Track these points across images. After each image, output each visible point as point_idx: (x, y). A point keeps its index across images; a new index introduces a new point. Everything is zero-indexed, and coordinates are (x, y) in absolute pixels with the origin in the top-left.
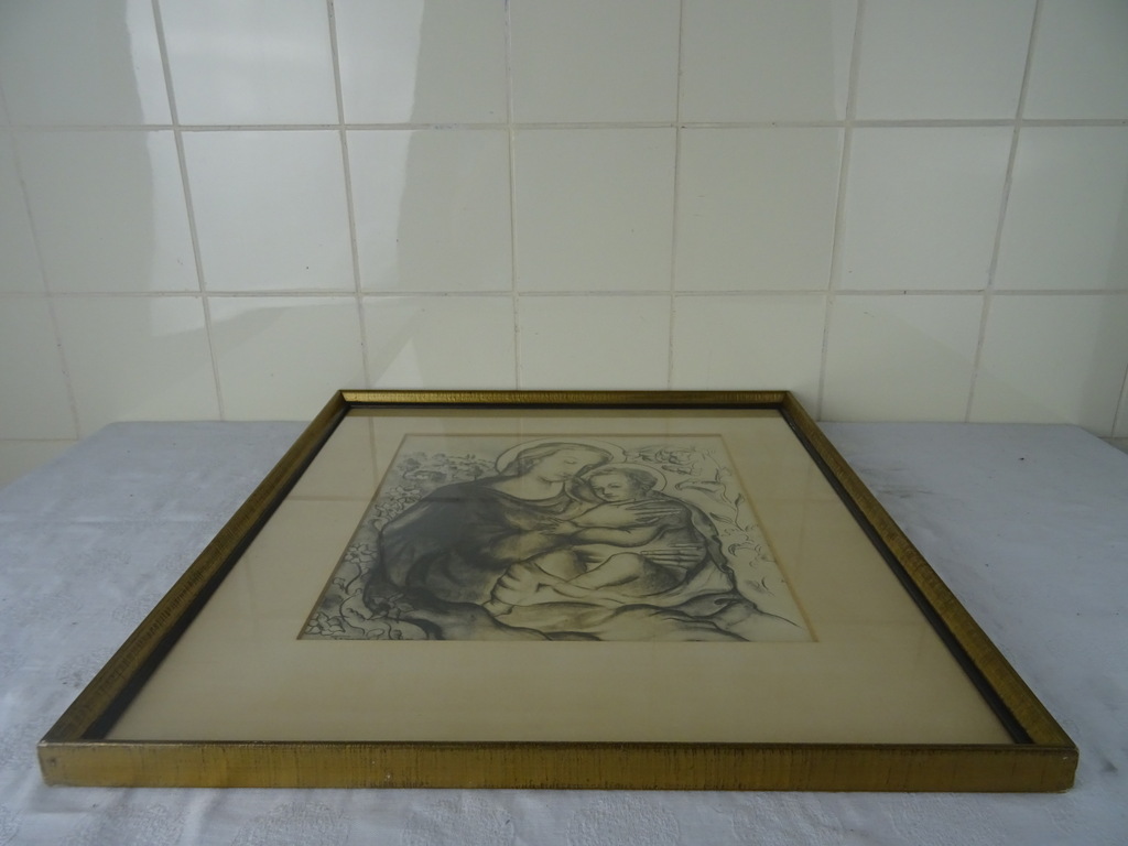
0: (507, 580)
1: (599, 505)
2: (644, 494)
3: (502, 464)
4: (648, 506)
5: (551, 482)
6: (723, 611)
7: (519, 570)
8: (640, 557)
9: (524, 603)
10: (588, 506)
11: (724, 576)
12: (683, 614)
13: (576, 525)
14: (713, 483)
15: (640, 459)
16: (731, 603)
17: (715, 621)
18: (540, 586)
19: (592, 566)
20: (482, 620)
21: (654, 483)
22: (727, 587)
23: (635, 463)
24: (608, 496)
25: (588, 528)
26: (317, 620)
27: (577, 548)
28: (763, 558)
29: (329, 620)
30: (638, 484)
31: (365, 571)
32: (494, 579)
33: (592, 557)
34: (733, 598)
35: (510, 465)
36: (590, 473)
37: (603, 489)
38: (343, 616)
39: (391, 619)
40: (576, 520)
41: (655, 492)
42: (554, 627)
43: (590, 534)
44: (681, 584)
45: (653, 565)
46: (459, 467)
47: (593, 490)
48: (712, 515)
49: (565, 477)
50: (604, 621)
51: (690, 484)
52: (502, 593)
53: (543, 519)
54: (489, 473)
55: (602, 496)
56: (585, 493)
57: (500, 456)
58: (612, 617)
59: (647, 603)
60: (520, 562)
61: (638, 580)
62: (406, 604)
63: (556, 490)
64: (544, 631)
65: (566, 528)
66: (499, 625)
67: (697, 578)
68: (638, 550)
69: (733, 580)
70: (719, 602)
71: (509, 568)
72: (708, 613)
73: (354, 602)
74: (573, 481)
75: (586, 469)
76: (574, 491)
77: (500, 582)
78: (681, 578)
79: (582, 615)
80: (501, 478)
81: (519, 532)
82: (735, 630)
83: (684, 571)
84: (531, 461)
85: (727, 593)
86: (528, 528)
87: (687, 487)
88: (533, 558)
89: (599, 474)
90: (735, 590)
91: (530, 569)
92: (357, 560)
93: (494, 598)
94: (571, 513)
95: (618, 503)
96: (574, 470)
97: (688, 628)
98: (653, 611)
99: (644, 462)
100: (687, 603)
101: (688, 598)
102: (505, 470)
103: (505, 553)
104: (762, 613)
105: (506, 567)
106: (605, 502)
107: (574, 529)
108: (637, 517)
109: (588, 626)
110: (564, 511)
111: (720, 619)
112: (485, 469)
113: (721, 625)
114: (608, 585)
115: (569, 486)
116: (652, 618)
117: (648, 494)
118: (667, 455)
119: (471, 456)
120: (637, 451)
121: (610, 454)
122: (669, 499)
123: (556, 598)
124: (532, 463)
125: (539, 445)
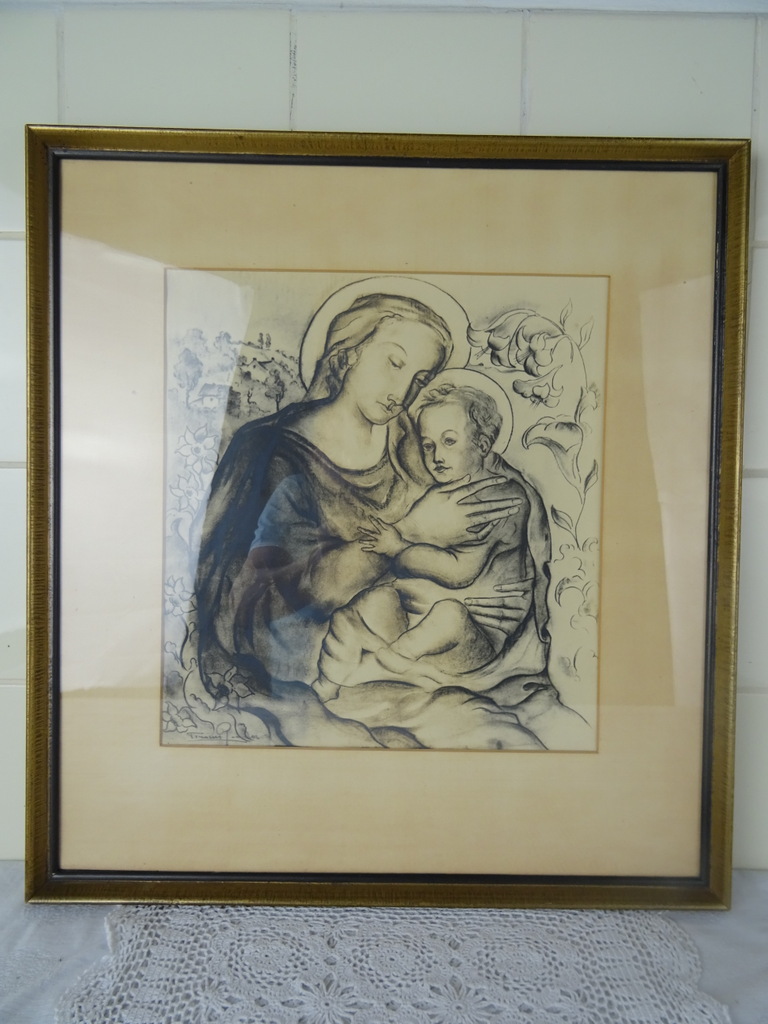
0: (331, 641)
1: (428, 490)
2: (482, 464)
4: (484, 496)
5: (372, 424)
6: (527, 700)
7: (342, 625)
8: (464, 606)
9: (351, 682)
10: (415, 492)
11: (541, 647)
12: (491, 701)
13: (400, 535)
14: (570, 426)
15: (486, 358)
16: (539, 688)
17: (517, 712)
18: (363, 654)
19: (415, 619)
20: (314, 708)
21: (497, 431)
22: (540, 667)
23: (478, 370)
24: (439, 466)
25: (413, 544)
26: (168, 712)
27: (401, 583)
28: (587, 610)
29: (178, 712)
30: (477, 434)
31: (191, 628)
32: (319, 641)
33: (414, 603)
34: (540, 683)
35: (318, 369)
36: (420, 398)
37: (434, 447)
38: (190, 707)
39: (233, 708)
40: (401, 526)
41: (495, 456)
42: (376, 719)
43: (414, 557)
44: (497, 657)
45: (475, 623)
46: (253, 373)
47: (422, 448)
48: (554, 511)
49: (390, 408)
50: (421, 711)
51: (541, 430)
52: (328, 664)
53: (363, 517)
54: (292, 391)
56: (413, 457)
57: (304, 338)
58: (429, 703)
59: (461, 685)
60: (342, 609)
61: (457, 649)
62: (241, 686)
63: (378, 445)
64: (369, 725)
65: (390, 541)
66: (330, 716)
67: (513, 649)
68: (460, 595)
69: (547, 656)
70: (527, 687)
71: (331, 619)
72: (514, 701)
73: (194, 684)
74: (399, 422)
75: (416, 385)
76: (400, 451)
77: (324, 647)
78: (499, 648)
79: (403, 701)
80: (310, 406)
81: (340, 543)
82: (532, 726)
83: (502, 637)
84: (345, 358)
85: (537, 675)
86: (347, 535)
87: (537, 439)
88: (355, 600)
89: (431, 401)
90: (545, 673)
91: (353, 622)
92: (177, 610)
93: (321, 675)
94: (395, 507)
95: (449, 489)
96: (401, 387)
97: (493, 723)
98: (466, 697)
99: (492, 369)
100: (497, 687)
101: (500, 679)
102: (313, 380)
103: (326, 590)
104: (562, 704)
105: (330, 616)
106: (435, 484)
107: (398, 545)
108: (468, 522)
109: (407, 717)
110: (387, 503)
111: (524, 711)
112: (287, 380)
113: (523, 718)
114: (428, 654)
115: (393, 436)
116: (465, 706)
117: (486, 461)
118: (524, 345)
119: (265, 340)
120: (486, 327)
121: (449, 333)
122: (510, 475)
123: (379, 674)
124: (347, 363)
125: (357, 300)
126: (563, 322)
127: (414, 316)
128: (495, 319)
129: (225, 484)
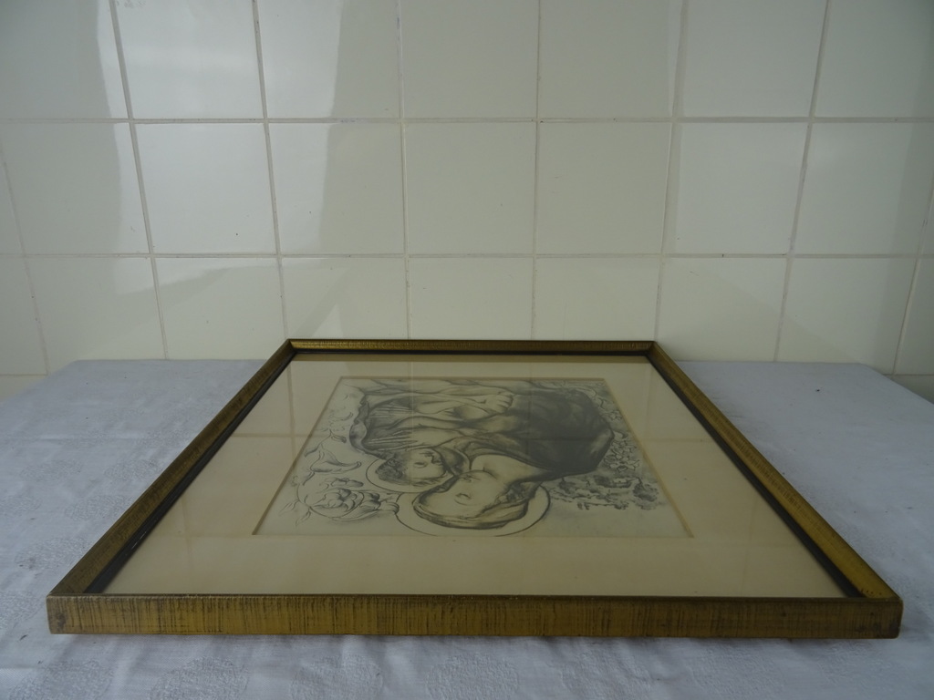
0: (507, 406)
1: (438, 446)
2: (396, 456)
3: (541, 495)
5: (484, 471)
6: (380, 390)
7: (499, 410)
8: (418, 411)
9: (491, 395)
10: (449, 445)
11: (367, 401)
12: (403, 390)
13: (460, 433)
15: (383, 496)
17: (386, 388)
18: (484, 402)
19: (452, 410)
21: (381, 467)
23: (390, 492)
24: (429, 454)
25: (451, 429)
27: (460, 420)
28: (333, 411)
29: (597, 387)
30: (397, 466)
32: (514, 405)
33: (450, 414)
35: (532, 495)
36: (443, 481)
37: (433, 462)
38: (590, 388)
39: (565, 389)
40: (459, 435)
41: (384, 458)
43: (450, 426)
45: (410, 407)
46: (587, 492)
47: (443, 461)
49: (468, 478)
50: (447, 389)
51: (344, 468)
52: (508, 400)
53: (487, 440)
54: (552, 485)
55: (435, 454)
56: (450, 458)
57: (548, 509)
58: (442, 391)
59: (420, 394)
60: (499, 414)
61: (422, 402)
62: (561, 394)
63: (479, 463)
64: (479, 386)
65: (468, 432)
66: (503, 388)
67: (386, 401)
68: (417, 414)
69: (364, 398)
70: (379, 393)
74: (461, 471)
75: (447, 487)
76: (460, 460)
77: (510, 404)
79: (458, 391)
80: (537, 479)
81: (504, 433)
82: (378, 384)
84: (510, 499)
85: (372, 394)
86: (498, 435)
87: (349, 465)
89: (433, 479)
90: (367, 394)
91: (491, 410)
93: (510, 397)
94: (464, 441)
95: (423, 446)
96: (460, 486)
99: (379, 491)
101: (395, 395)
102: (535, 490)
103: (511, 419)
104: (358, 388)
105: (507, 412)
106: (433, 448)
107: (461, 430)
108: (409, 435)
109: (455, 387)
110: (470, 443)
112: (558, 489)
113: (383, 386)
114: (440, 402)
115: (466, 466)
117: (392, 456)
118: (349, 502)
119: (583, 507)
120: (380, 512)
121: (415, 509)
122: (375, 452)
123: (474, 398)
124: (508, 496)
125: (502, 526)
126: (309, 513)
127: (447, 518)
128: (371, 517)
129: (595, 452)
